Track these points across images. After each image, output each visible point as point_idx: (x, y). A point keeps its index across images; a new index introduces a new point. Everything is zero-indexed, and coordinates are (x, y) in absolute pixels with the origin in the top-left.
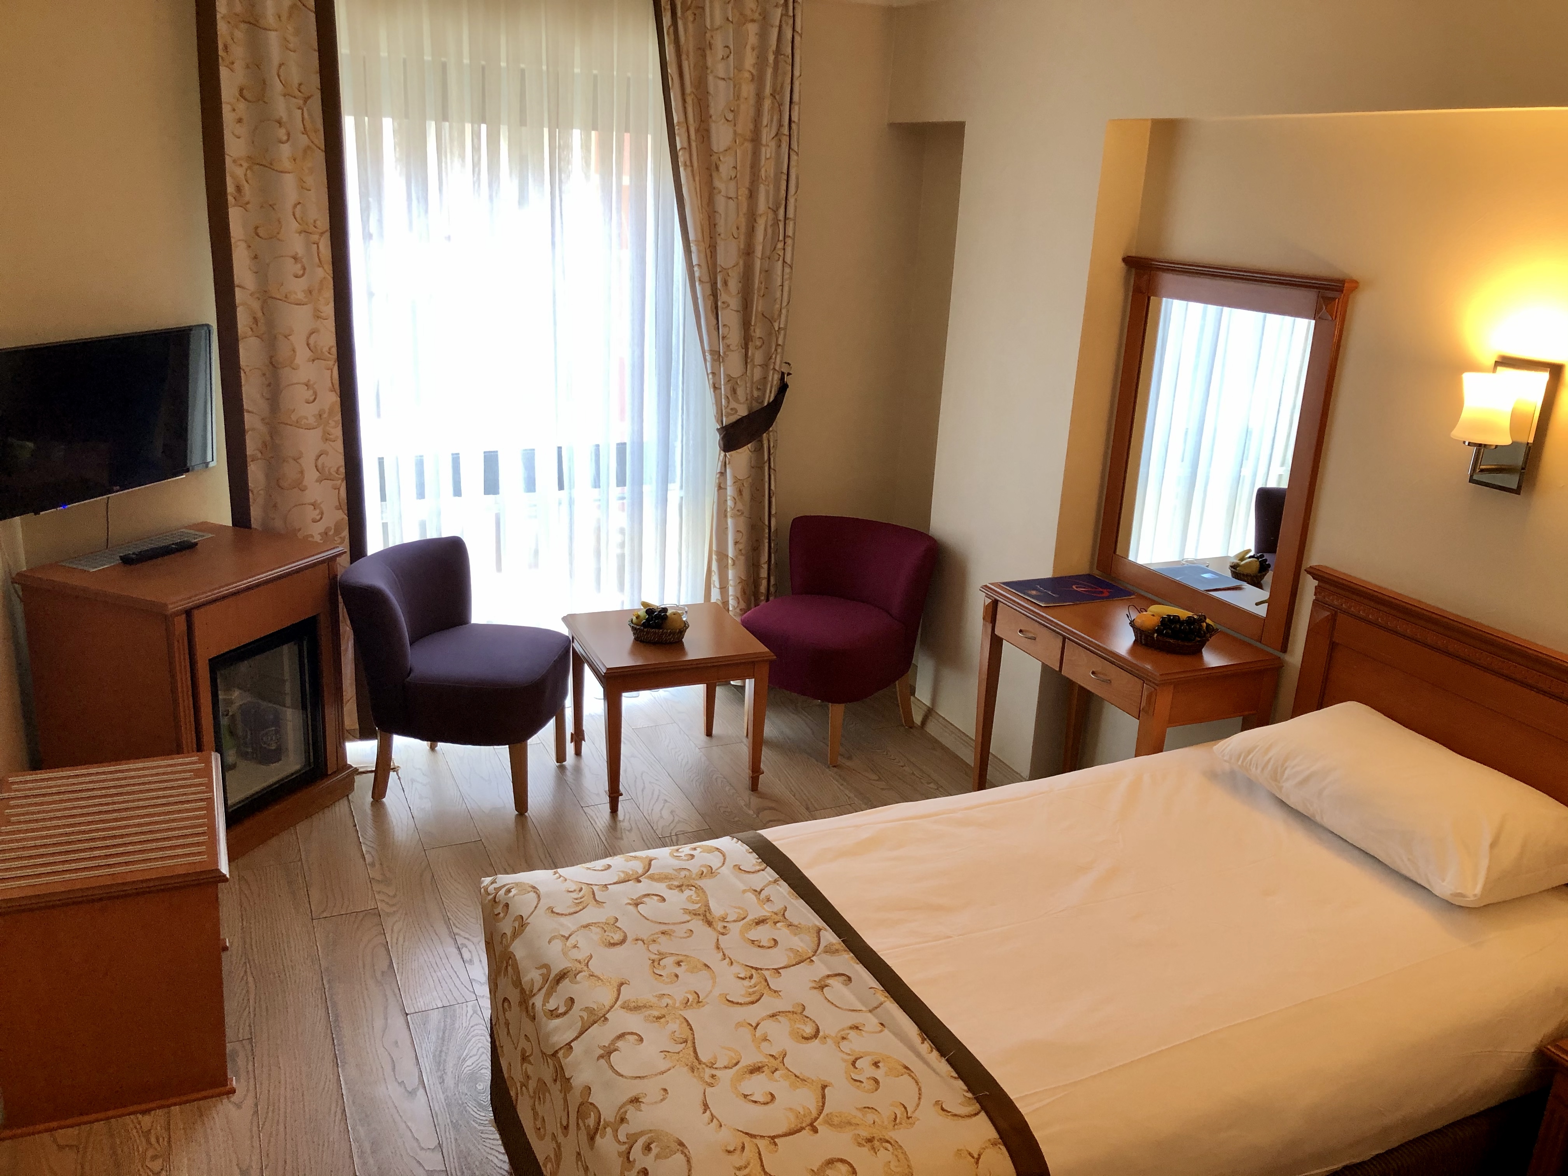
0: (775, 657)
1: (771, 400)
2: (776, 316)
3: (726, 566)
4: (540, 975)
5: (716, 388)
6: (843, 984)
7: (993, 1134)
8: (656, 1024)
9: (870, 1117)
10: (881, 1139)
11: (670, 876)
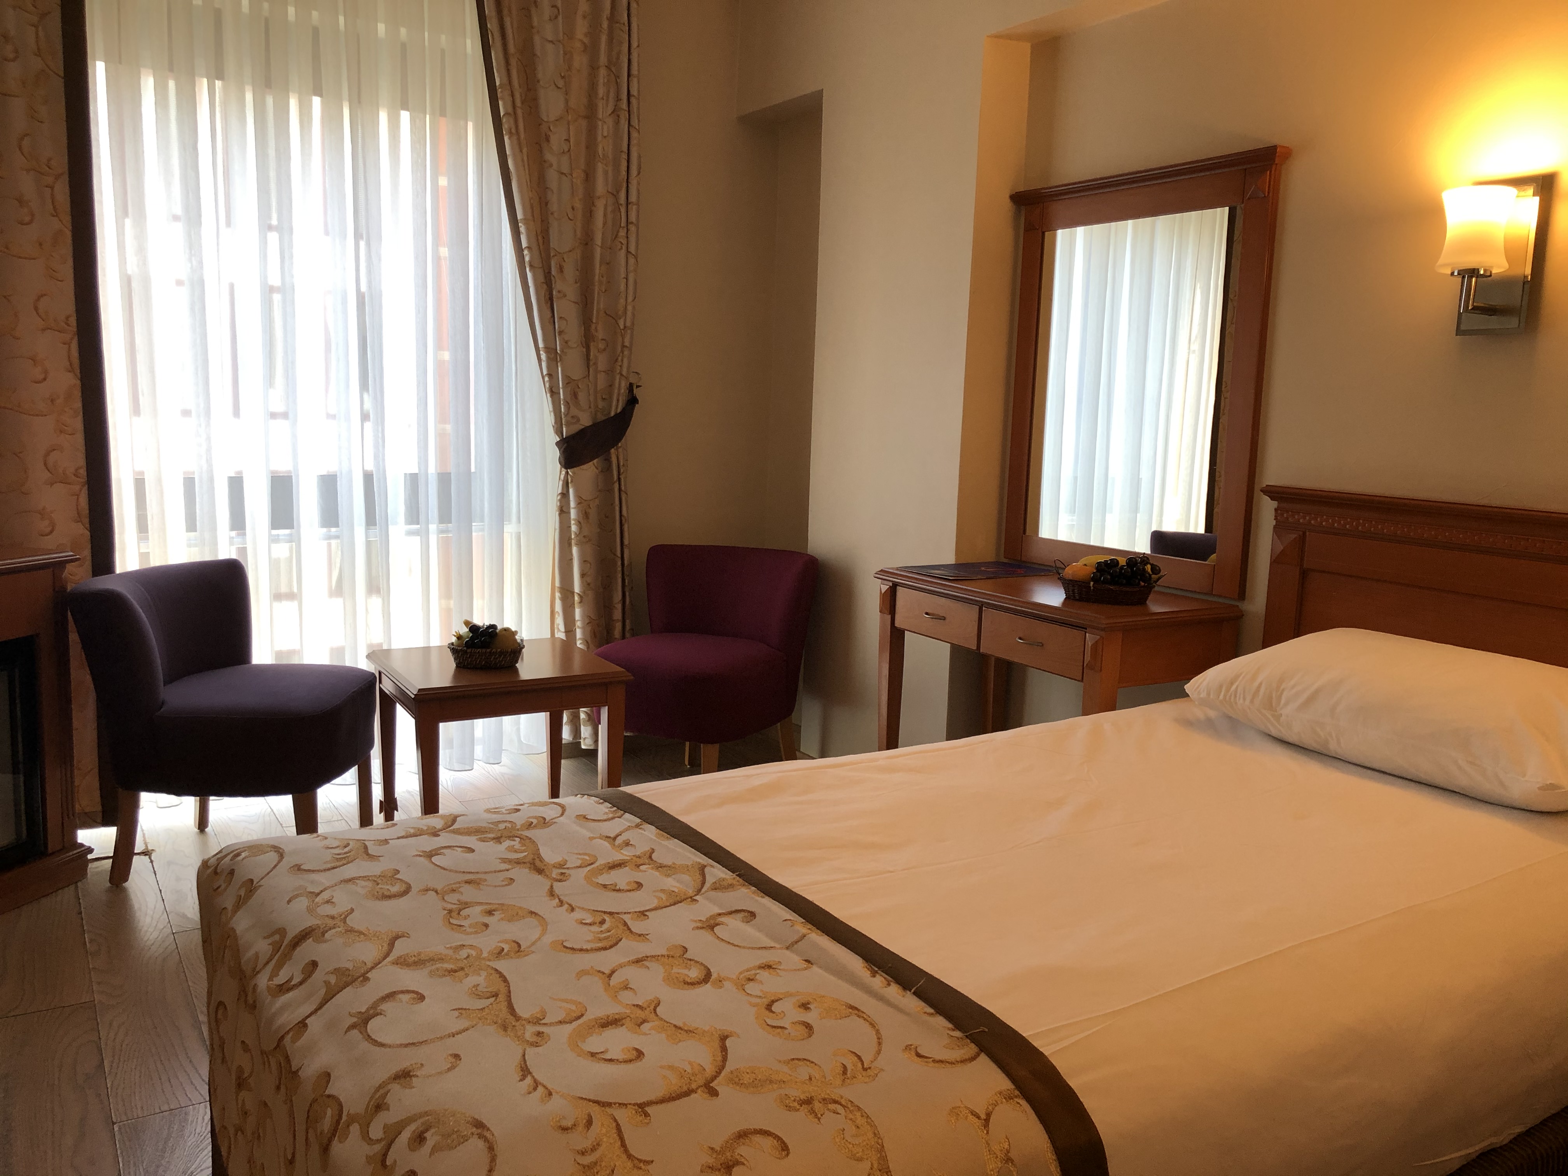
0: (632, 677)
1: (619, 410)
2: (620, 313)
3: (572, 606)
4: (269, 944)
5: (553, 392)
6: (743, 921)
7: (1005, 1084)
8: (448, 978)
9: (804, 1072)
10: (824, 1099)
11: (483, 830)
